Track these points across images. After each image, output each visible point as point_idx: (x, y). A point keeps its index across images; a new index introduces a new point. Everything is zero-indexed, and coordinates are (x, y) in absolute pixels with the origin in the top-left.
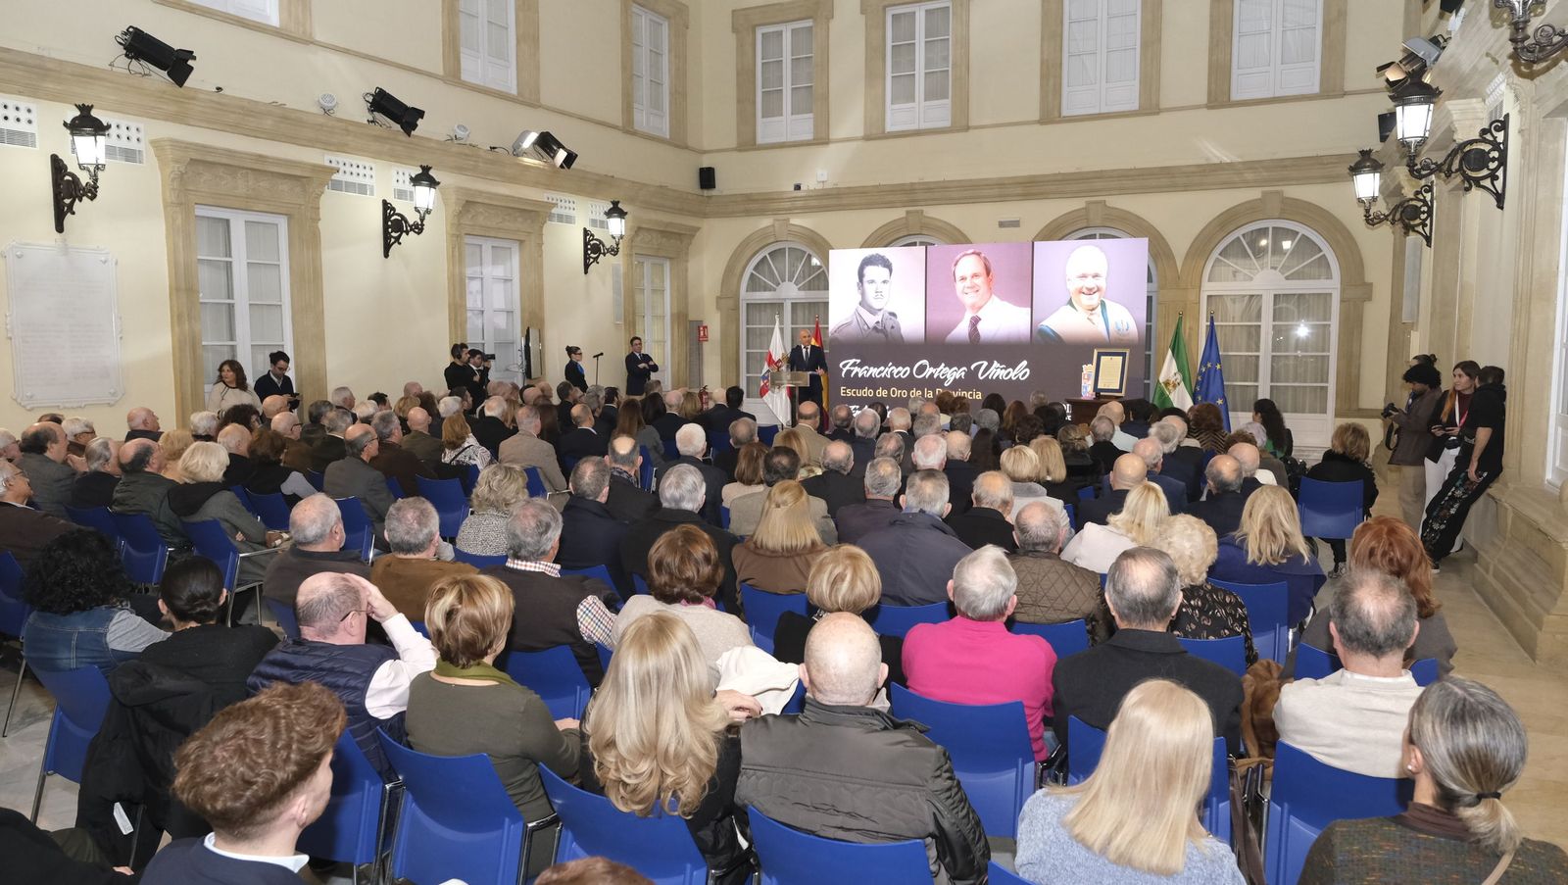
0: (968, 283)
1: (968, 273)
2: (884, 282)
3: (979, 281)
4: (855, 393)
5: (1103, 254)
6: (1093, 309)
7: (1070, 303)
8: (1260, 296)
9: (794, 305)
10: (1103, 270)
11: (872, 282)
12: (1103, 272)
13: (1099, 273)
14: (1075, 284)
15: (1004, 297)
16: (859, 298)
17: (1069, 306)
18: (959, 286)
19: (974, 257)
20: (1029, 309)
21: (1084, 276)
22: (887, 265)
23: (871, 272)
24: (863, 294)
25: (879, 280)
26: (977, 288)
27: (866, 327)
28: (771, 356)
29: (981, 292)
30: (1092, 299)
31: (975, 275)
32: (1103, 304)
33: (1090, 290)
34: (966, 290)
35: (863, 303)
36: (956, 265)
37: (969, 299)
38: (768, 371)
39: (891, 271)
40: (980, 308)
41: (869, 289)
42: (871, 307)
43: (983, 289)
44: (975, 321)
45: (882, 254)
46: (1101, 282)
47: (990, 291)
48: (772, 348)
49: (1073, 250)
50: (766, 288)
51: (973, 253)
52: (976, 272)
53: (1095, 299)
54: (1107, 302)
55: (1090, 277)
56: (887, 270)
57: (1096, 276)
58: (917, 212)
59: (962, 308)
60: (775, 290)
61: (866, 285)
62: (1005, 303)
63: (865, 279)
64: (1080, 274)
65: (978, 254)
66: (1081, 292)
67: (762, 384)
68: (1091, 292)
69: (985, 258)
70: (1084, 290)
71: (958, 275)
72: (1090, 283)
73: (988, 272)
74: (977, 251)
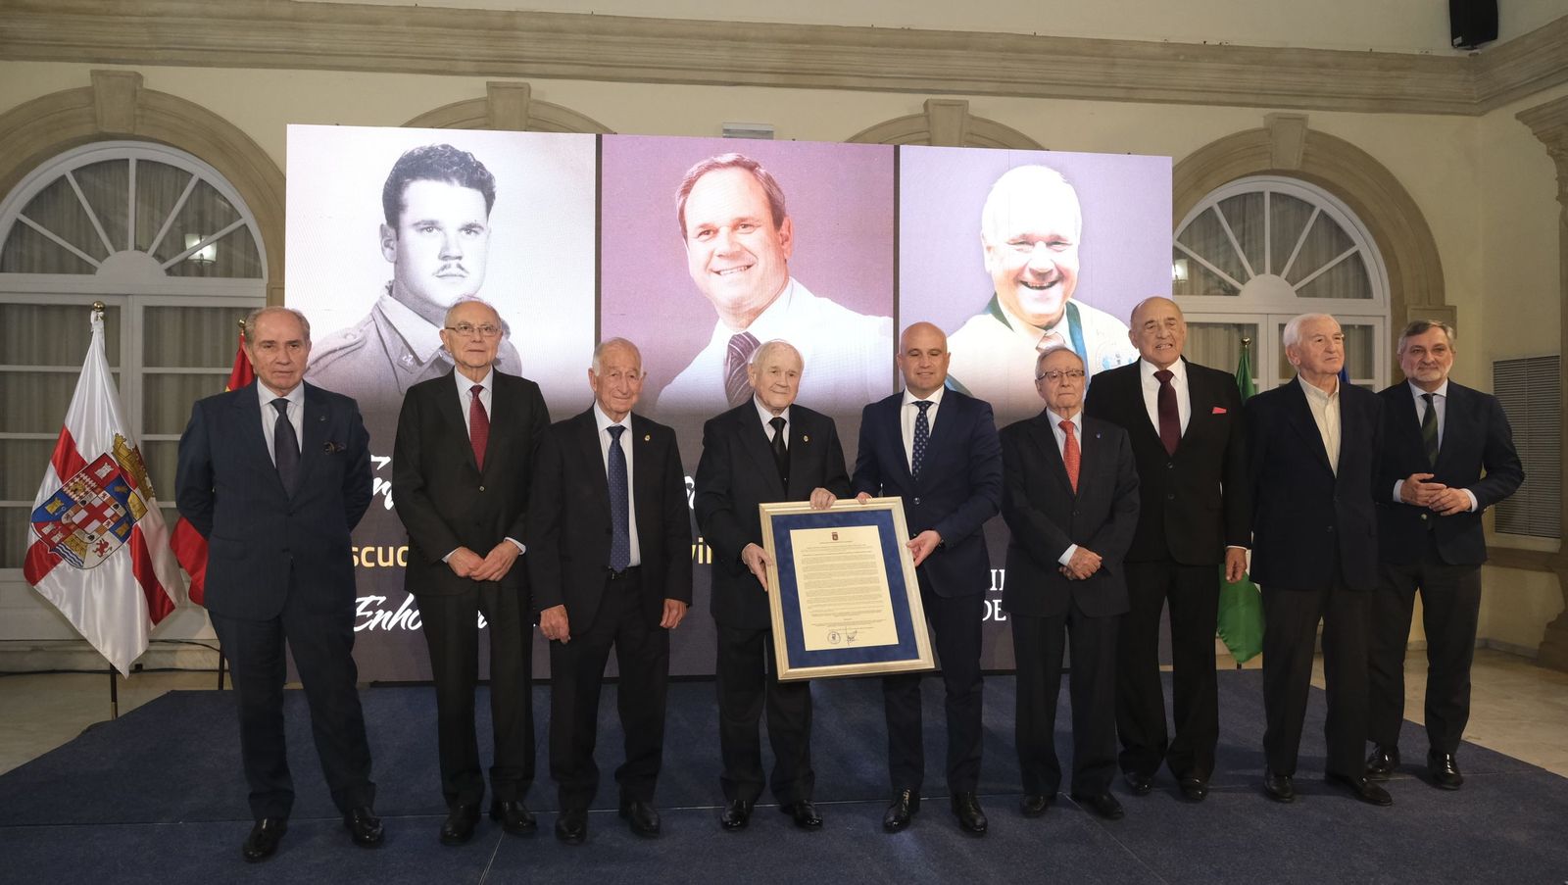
0: (721, 243)
1: (722, 217)
2: (469, 228)
3: (754, 240)
4: (371, 557)
5: (1069, 190)
6: (1049, 326)
7: (994, 308)
8: (1254, 327)
9: (152, 315)
10: (1071, 232)
11: (430, 226)
12: (1071, 233)
13: (1062, 234)
14: (1004, 260)
15: (817, 290)
16: (388, 273)
17: (990, 316)
18: (698, 251)
19: (737, 175)
20: (890, 320)
21: (1026, 241)
22: (478, 179)
23: (425, 197)
24: (400, 261)
25: (452, 221)
26: (747, 259)
27: (409, 360)
28: (70, 444)
29: (757, 271)
30: (1047, 300)
31: (741, 224)
32: (1073, 313)
33: (1041, 275)
34: (718, 264)
35: (400, 288)
36: (686, 191)
37: (724, 289)
38: (60, 495)
39: (490, 199)
40: (757, 313)
41: (423, 251)
42: (426, 301)
43: (765, 261)
44: (743, 349)
45: (460, 147)
46: (1068, 259)
47: (785, 266)
48: (74, 420)
49: (999, 175)
50: (63, 264)
51: (735, 164)
52: (744, 213)
53: (1053, 302)
54: (1083, 309)
55: (1041, 245)
56: (475, 197)
57: (1055, 242)
58: (518, 87)
59: (706, 314)
60: (90, 270)
61: (410, 235)
62: (826, 303)
63: (408, 218)
64: (1017, 232)
65: (751, 167)
66: (1019, 280)
67: (33, 537)
68: (1043, 281)
69: (769, 179)
70: (1028, 277)
71: (693, 224)
72: (1041, 258)
73: (778, 216)
74: (747, 158)
